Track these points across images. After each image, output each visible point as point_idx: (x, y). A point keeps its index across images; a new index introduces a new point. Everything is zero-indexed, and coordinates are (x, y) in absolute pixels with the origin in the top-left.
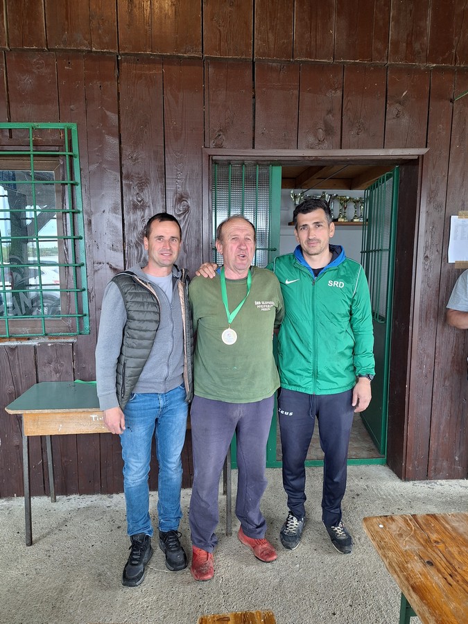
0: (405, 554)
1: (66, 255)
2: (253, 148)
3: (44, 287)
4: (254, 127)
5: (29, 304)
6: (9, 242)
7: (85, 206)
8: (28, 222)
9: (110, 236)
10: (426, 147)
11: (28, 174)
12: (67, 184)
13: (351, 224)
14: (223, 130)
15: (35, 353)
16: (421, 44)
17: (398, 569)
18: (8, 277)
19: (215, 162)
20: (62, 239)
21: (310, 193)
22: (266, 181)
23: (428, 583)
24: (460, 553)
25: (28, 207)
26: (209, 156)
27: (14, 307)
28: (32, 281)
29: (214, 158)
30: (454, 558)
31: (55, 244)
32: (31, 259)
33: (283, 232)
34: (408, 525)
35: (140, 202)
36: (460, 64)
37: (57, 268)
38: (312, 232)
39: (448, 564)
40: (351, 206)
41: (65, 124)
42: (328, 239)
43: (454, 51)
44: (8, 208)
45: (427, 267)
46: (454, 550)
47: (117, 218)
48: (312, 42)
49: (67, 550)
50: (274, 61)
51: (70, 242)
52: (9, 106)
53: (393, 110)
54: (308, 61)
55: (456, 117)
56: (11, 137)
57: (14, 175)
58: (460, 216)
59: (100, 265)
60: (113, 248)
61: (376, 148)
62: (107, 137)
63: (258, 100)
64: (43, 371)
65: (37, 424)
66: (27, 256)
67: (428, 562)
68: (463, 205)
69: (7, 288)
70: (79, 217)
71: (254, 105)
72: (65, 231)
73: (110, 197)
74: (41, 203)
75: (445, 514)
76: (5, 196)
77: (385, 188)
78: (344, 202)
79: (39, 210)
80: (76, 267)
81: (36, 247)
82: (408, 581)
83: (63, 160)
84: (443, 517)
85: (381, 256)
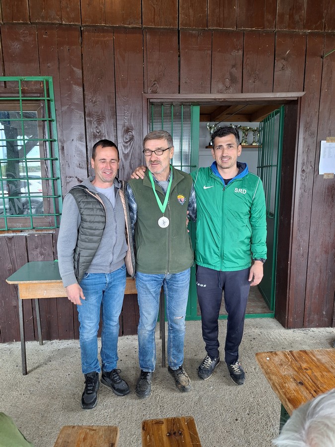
0: (284, 378)
1: (46, 172)
2: (179, 93)
3: (31, 195)
4: (180, 78)
5: (21, 207)
6: (6, 162)
7: (59, 136)
8: (19, 148)
9: (77, 158)
10: (303, 91)
11: (18, 113)
12: (46, 121)
13: (250, 147)
14: (157, 80)
15: (26, 241)
16: (300, 16)
17: (279, 388)
18: (5, 187)
19: (152, 104)
20: (43, 160)
21: (222, 124)
22: (188, 117)
23: (299, 396)
24: (322, 376)
25: (19, 137)
26: (148, 99)
27: (10, 209)
28: (23, 190)
29: (151, 100)
30: (318, 380)
31: (39, 164)
32: (22, 174)
33: (200, 153)
34: (287, 358)
35: (98, 133)
36: (328, 30)
37: (40, 181)
38: (226, 151)
39: (313, 384)
40: (251, 134)
41: (44, 77)
42: (236, 157)
43: (324, 21)
44: (4, 138)
45: (304, 178)
46: (318, 374)
47: (82, 145)
48: (221, 16)
49: (52, 378)
50: (193, 30)
51: (49, 162)
52: (4, 65)
53: (279, 64)
54: (219, 29)
55: (325, 69)
56: (5, 87)
57: (8, 114)
58: (328, 141)
59: (71, 179)
60: (80, 167)
61: (267, 92)
62: (74, 86)
63: (182, 58)
64: (31, 253)
65: (29, 291)
66: (19, 172)
67: (300, 383)
68: (330, 133)
69: (5, 196)
70: (55, 144)
71: (179, 62)
72: (45, 154)
73: (77, 129)
74: (28, 135)
75: (313, 350)
76: (3, 129)
77: (274, 121)
78: (246, 131)
79: (26, 140)
80: (54, 180)
81: (25, 165)
82: (286, 395)
83: (43, 103)
84: (311, 352)
85: (271, 170)
